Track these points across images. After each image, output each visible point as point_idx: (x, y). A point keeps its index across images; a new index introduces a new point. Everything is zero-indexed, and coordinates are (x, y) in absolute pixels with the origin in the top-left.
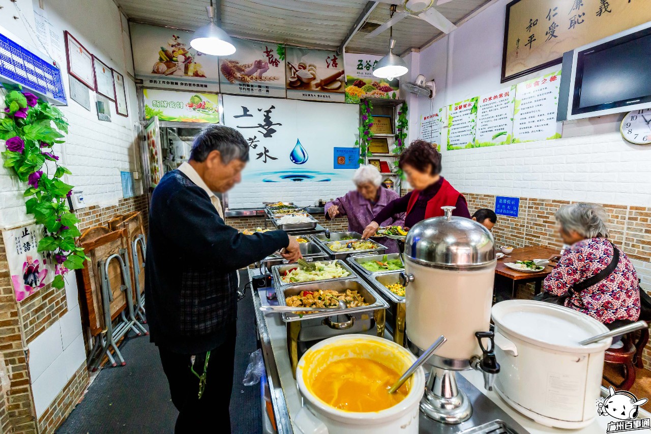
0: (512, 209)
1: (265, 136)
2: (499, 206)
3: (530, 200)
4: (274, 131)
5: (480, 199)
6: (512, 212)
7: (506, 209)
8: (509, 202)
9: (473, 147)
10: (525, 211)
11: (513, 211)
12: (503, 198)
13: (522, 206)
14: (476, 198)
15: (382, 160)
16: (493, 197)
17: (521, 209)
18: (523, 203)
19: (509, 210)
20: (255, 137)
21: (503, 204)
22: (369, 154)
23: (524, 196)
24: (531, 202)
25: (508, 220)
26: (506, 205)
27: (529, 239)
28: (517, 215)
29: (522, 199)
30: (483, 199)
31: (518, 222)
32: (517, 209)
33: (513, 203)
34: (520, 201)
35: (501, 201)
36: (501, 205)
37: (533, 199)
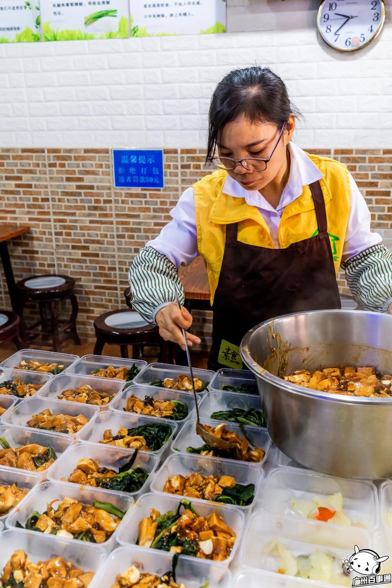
0: (150, 174)
2: (121, 170)
3: (183, 151)
5: (76, 158)
6: (151, 180)
7: (138, 174)
8: (142, 160)
9: (37, 39)
10: (176, 175)
11: (154, 176)
12: (128, 153)
13: (169, 167)
14: (64, 158)
16: (107, 151)
17: (168, 171)
18: (171, 159)
19: (144, 175)
21: (130, 165)
23: (170, 146)
24: (185, 156)
25: (145, 196)
26: (138, 166)
28: (161, 185)
29: (167, 152)
30: (83, 158)
31: (164, 196)
32: (161, 171)
33: (151, 161)
34: (164, 156)
35: (125, 160)
36: (127, 167)
37: (188, 151)
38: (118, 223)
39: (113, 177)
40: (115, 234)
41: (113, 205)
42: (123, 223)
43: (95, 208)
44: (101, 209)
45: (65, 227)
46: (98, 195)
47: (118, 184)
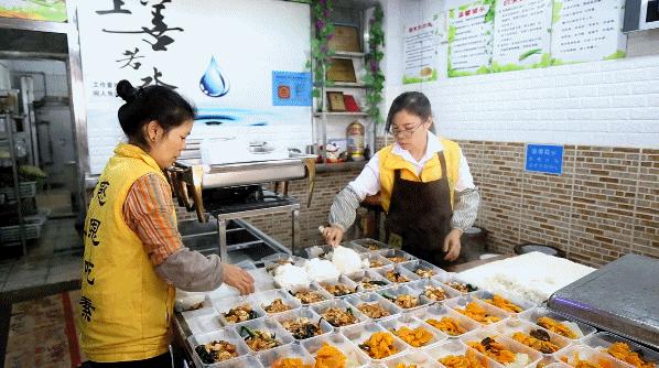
0: (551, 163)
1: (156, 47)
2: (531, 159)
3: (579, 148)
4: (170, 41)
5: (502, 149)
6: (551, 167)
7: (543, 162)
8: (547, 152)
9: (488, 72)
10: (572, 165)
11: (554, 165)
12: (538, 147)
13: (567, 159)
14: (494, 148)
15: (347, 92)
16: (522, 145)
17: (566, 162)
18: (568, 153)
19: (547, 164)
20: (137, 50)
22: (329, 83)
23: (570, 144)
24: (582, 151)
25: (545, 179)
26: (544, 156)
27: (579, 206)
28: (559, 171)
29: (566, 147)
30: (506, 149)
31: (561, 181)
32: (560, 163)
33: (553, 153)
34: (564, 151)
35: (534, 151)
36: (538, 155)
37: (584, 148)
38: (524, 196)
39: (525, 163)
40: (521, 204)
41: (523, 183)
42: (527, 197)
43: (510, 184)
45: (488, 195)
46: (513, 175)
47: (528, 168)
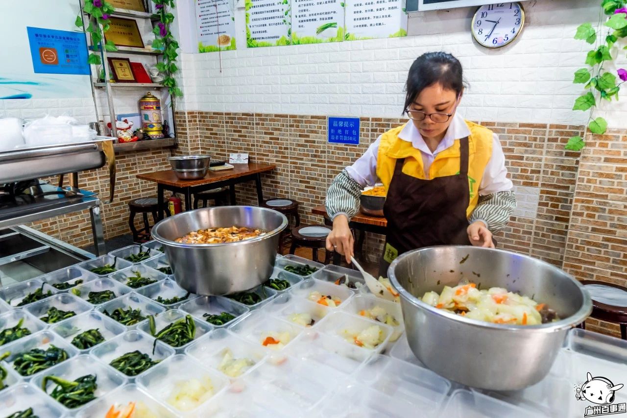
0: (350, 134)
2: (332, 131)
3: (373, 119)
5: (306, 122)
6: (351, 139)
7: (343, 134)
8: (346, 124)
9: (288, 43)
10: (368, 136)
11: (353, 136)
12: (339, 120)
13: (363, 130)
14: (299, 121)
16: (324, 118)
17: (363, 133)
18: (364, 125)
19: (347, 135)
21: (338, 128)
22: (110, 48)
23: (365, 116)
24: (374, 123)
25: (346, 149)
26: (343, 129)
28: (357, 142)
29: (363, 119)
30: (310, 122)
31: (359, 151)
32: (358, 133)
33: (352, 125)
34: (361, 122)
35: (335, 125)
36: (337, 129)
37: (376, 120)
38: (328, 167)
39: (327, 136)
40: (326, 174)
41: (326, 154)
42: (331, 167)
43: (315, 156)
44: (319, 157)
45: (296, 167)
46: (318, 147)
47: (330, 140)
